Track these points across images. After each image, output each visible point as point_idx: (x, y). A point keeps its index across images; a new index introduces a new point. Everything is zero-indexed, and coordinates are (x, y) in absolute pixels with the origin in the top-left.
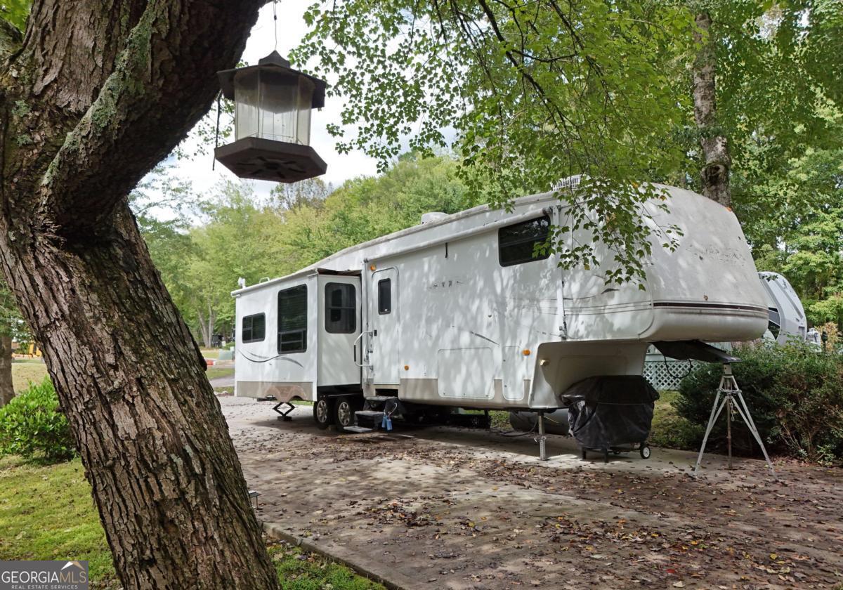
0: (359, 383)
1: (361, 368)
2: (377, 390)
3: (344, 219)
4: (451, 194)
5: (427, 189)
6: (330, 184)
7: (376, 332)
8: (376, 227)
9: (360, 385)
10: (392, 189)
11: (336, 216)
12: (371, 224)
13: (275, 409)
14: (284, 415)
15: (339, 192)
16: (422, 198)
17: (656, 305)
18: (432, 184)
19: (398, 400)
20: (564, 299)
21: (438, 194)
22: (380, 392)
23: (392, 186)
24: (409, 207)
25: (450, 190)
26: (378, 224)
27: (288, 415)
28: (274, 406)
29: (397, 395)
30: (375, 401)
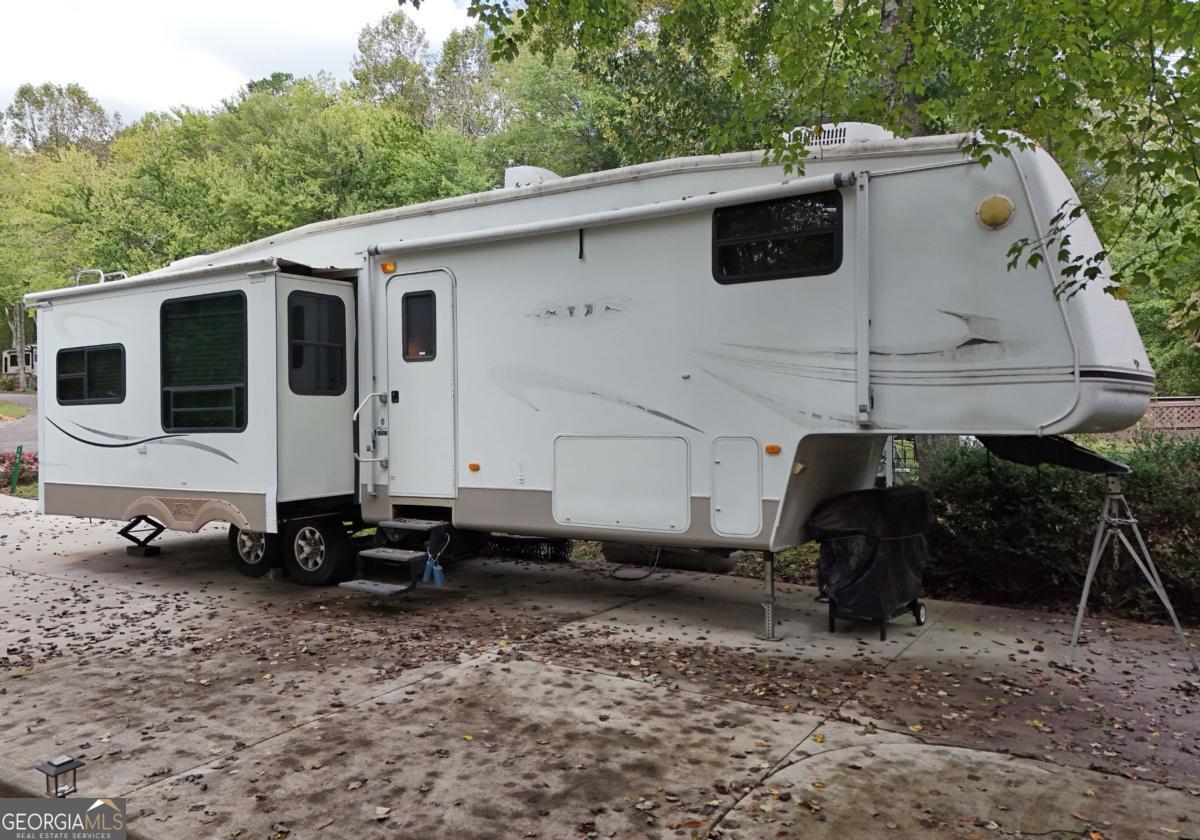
0: (352, 492)
1: (357, 463)
2: (395, 506)
3: (158, 177)
4: (357, 156)
5: (314, 143)
6: (117, 115)
7: (395, 396)
8: (224, 197)
9: (355, 496)
10: (244, 138)
11: (143, 172)
12: (213, 192)
13: (124, 532)
14: (142, 544)
15: (133, 132)
16: (308, 159)
17: (1083, 374)
18: (324, 135)
19: (450, 528)
20: (871, 353)
21: (335, 154)
22: (403, 511)
23: (241, 132)
24: (283, 170)
25: (352, 149)
26: (227, 193)
27: (150, 543)
28: (119, 529)
29: (449, 518)
30: (397, 530)
